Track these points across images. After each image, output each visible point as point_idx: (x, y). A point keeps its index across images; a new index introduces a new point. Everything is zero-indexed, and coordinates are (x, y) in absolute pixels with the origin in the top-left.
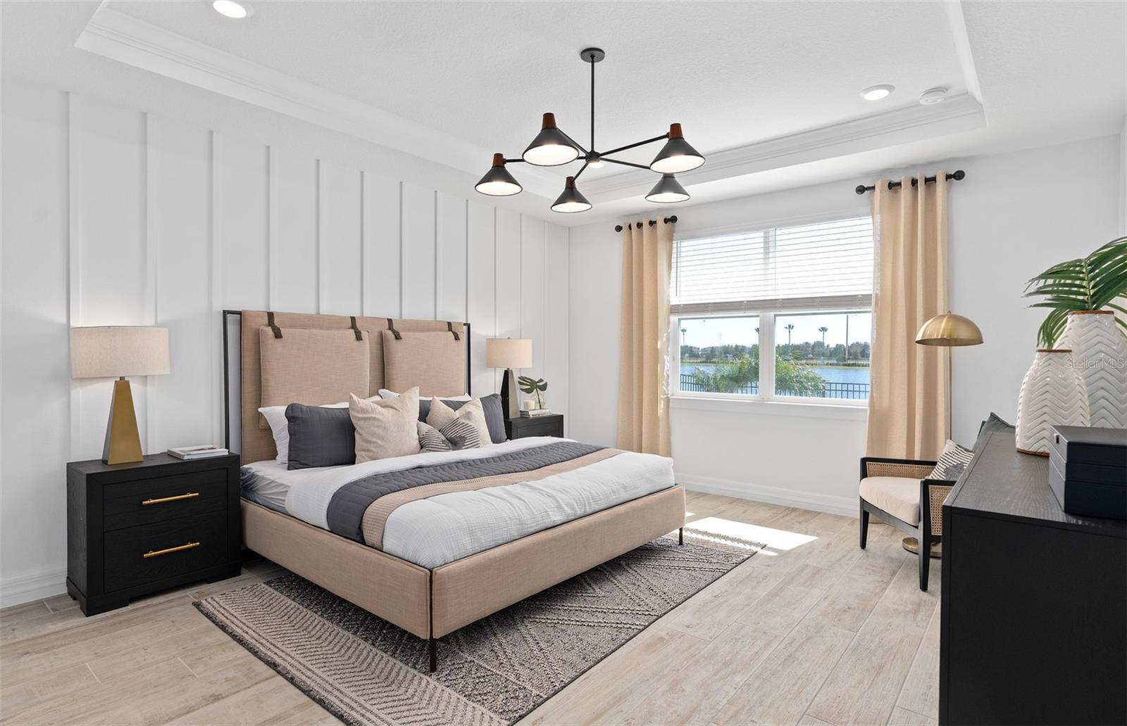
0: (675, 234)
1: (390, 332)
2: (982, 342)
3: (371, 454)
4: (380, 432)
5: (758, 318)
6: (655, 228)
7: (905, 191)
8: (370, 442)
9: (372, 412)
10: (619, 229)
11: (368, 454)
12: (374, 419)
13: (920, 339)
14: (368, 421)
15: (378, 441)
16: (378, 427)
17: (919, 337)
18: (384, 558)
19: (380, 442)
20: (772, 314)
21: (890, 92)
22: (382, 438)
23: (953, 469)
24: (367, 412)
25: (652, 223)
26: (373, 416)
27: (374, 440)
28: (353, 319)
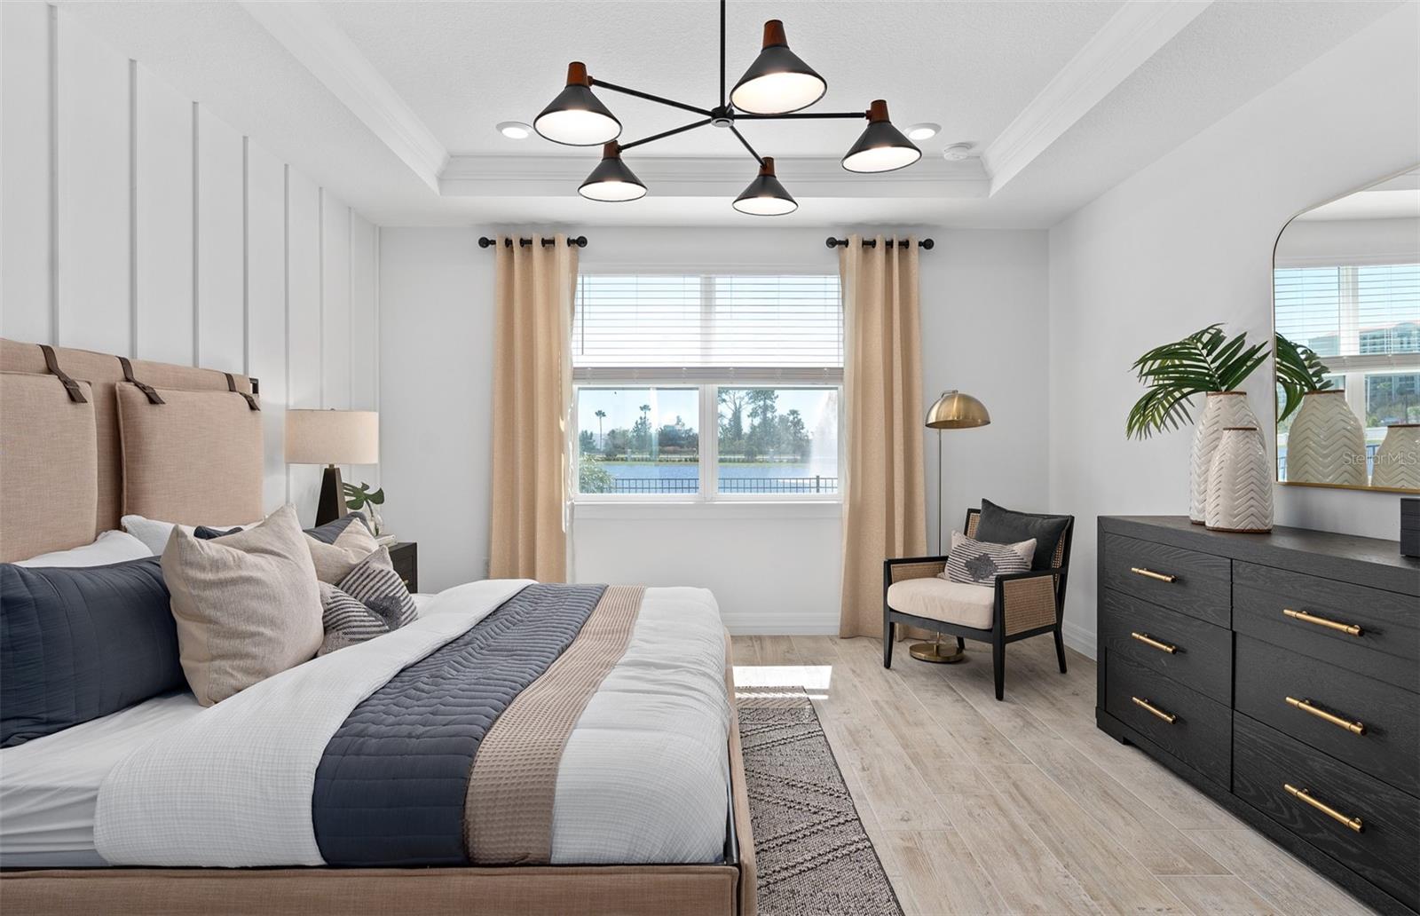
0: (580, 264)
1: (130, 387)
2: (989, 423)
3: (248, 663)
4: (266, 609)
5: (697, 392)
6: (530, 250)
7: (879, 251)
8: (242, 635)
9: (239, 567)
10: (485, 243)
11: (236, 663)
12: (248, 580)
13: (934, 421)
14: (230, 588)
15: (262, 629)
16: (259, 597)
17: (932, 419)
18: (580, 877)
19: (268, 632)
20: (715, 387)
21: (936, 133)
22: (272, 623)
23: (977, 562)
24: (226, 566)
25: (526, 243)
26: (244, 573)
27: (253, 628)
28: (47, 351)
